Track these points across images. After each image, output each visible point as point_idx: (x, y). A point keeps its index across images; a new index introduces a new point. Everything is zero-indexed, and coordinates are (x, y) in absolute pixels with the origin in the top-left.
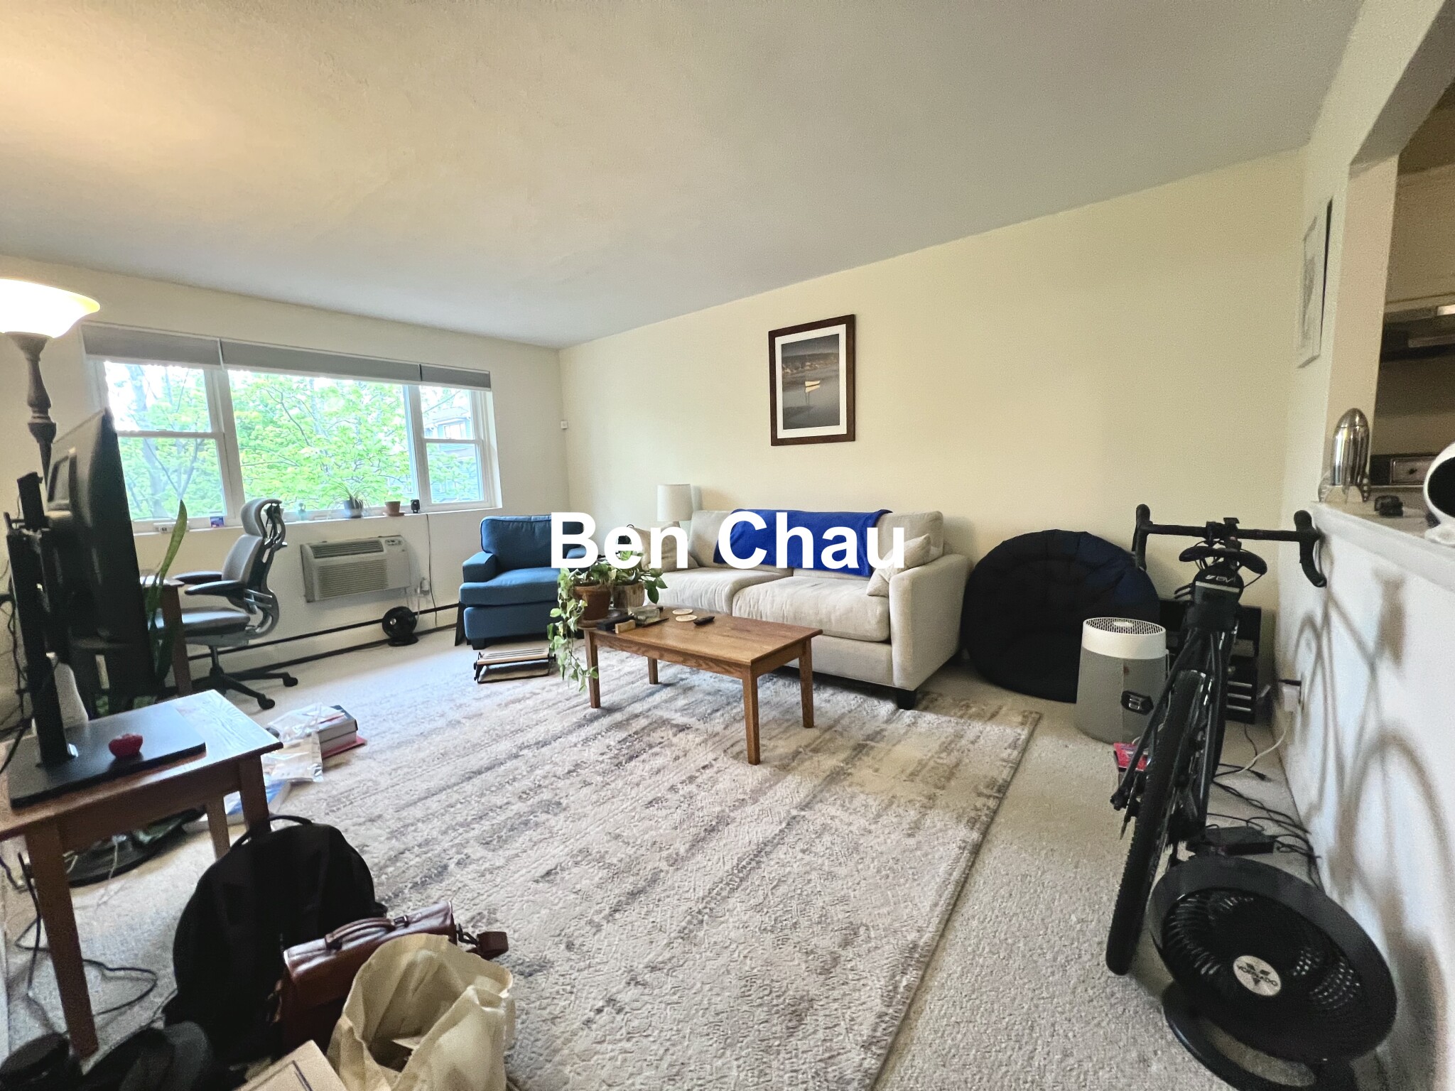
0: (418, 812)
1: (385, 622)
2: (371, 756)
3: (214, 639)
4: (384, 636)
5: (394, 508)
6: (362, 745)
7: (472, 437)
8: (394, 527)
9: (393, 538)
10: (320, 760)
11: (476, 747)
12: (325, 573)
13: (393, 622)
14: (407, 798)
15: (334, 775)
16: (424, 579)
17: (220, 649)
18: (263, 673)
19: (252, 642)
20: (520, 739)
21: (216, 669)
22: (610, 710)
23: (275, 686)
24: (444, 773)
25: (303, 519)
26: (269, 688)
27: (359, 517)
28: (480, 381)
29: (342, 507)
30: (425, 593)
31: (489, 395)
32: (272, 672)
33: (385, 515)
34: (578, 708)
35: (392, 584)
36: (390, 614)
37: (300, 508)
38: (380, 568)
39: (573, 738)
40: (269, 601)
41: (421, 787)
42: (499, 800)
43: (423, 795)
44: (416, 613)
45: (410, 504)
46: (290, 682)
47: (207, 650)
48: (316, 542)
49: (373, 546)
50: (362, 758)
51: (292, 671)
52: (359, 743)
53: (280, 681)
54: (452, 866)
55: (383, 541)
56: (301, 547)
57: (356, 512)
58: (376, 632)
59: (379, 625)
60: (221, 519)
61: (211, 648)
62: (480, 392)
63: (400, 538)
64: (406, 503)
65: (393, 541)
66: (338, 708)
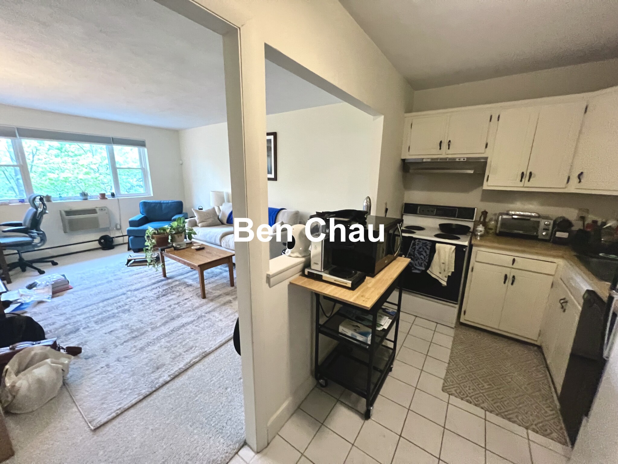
0: (78, 312)
1: (99, 241)
2: (72, 293)
3: (19, 248)
4: (99, 246)
5: (103, 196)
6: (71, 288)
7: (140, 167)
8: (103, 203)
9: (102, 208)
10: (51, 294)
11: (113, 290)
12: (71, 222)
13: (102, 241)
14: (78, 307)
15: (55, 299)
16: (117, 224)
17: (22, 251)
18: (42, 260)
19: (36, 249)
20: (130, 288)
21: (21, 259)
22: (168, 278)
23: (49, 265)
24: (96, 299)
25: (61, 200)
26: (42, 266)
27: (86, 199)
28: (141, 144)
29: (79, 195)
30: (118, 229)
31: (146, 150)
32: (45, 260)
33: (99, 199)
34: (158, 277)
35: (102, 226)
36: (102, 238)
37: (59, 196)
38: (96, 220)
39: (148, 288)
40: (41, 234)
41: (85, 303)
42: (109, 308)
43: (84, 306)
44: (114, 238)
45: (110, 194)
46: (55, 264)
47: (16, 252)
48: (67, 209)
49: (93, 211)
50: (69, 293)
51: (55, 260)
52: (70, 288)
53: (50, 263)
54: (81, 329)
55: (97, 209)
56: (60, 211)
57: (84, 198)
58: (96, 245)
59: (97, 242)
60: (23, 200)
61: (18, 251)
62: (142, 149)
63: (105, 208)
64: (108, 194)
65: (102, 209)
66: (64, 275)
